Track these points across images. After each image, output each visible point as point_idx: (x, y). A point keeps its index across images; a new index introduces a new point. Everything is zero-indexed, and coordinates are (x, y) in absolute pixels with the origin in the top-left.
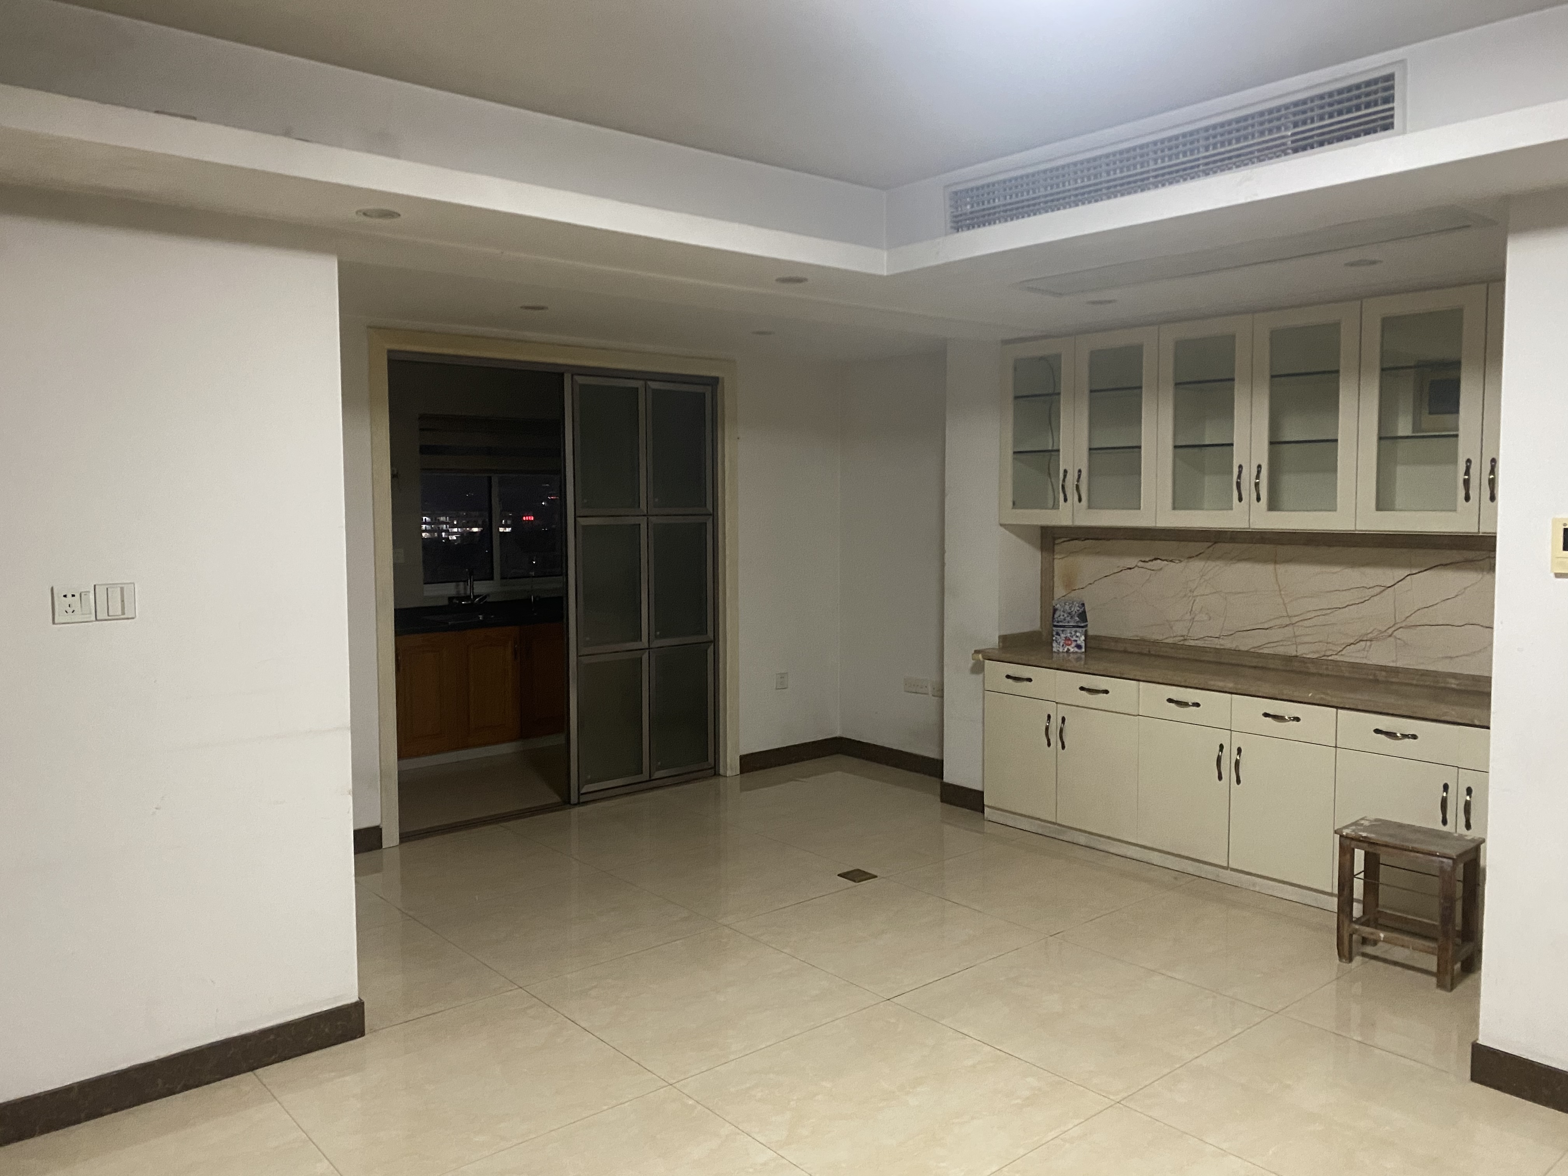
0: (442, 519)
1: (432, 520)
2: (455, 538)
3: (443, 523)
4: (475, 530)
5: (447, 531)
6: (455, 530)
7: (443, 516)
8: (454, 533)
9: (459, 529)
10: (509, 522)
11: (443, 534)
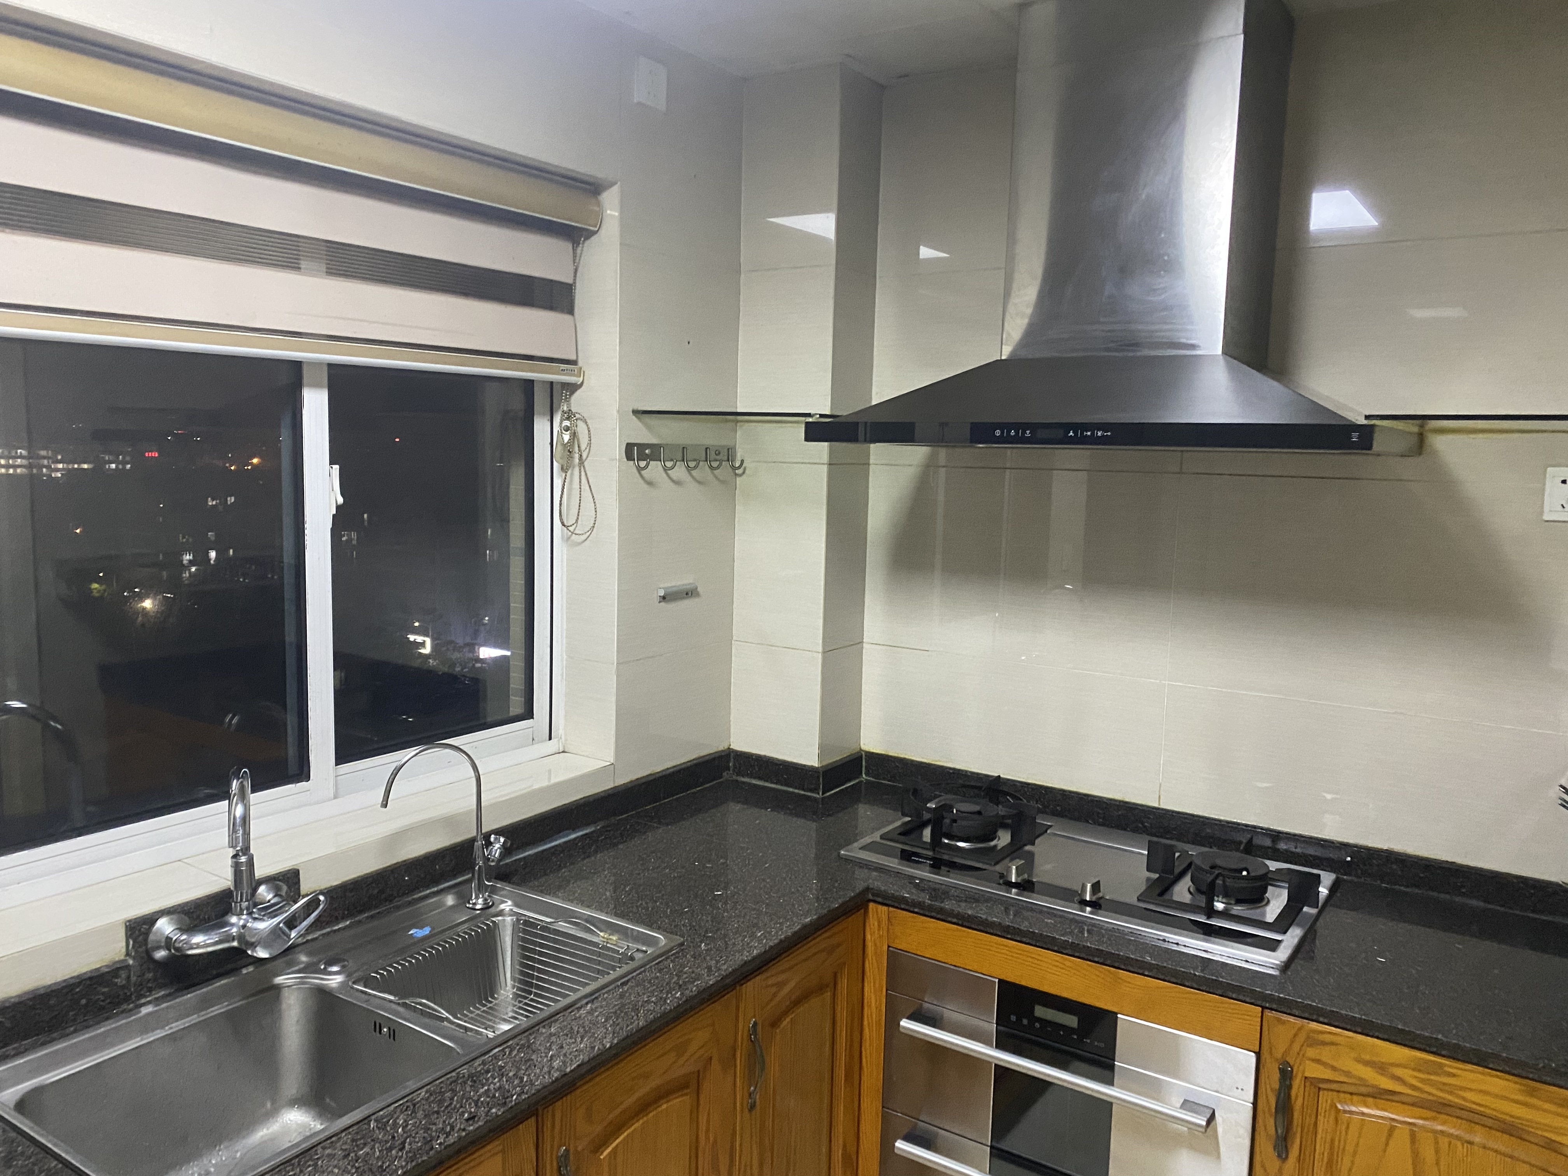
0: (43, 453)
1: (29, 453)
2: (60, 475)
3: (44, 458)
4: (85, 466)
5: (48, 467)
6: (60, 466)
7: (43, 449)
8: (58, 470)
9: (65, 465)
10: (128, 458)
11: (44, 470)
